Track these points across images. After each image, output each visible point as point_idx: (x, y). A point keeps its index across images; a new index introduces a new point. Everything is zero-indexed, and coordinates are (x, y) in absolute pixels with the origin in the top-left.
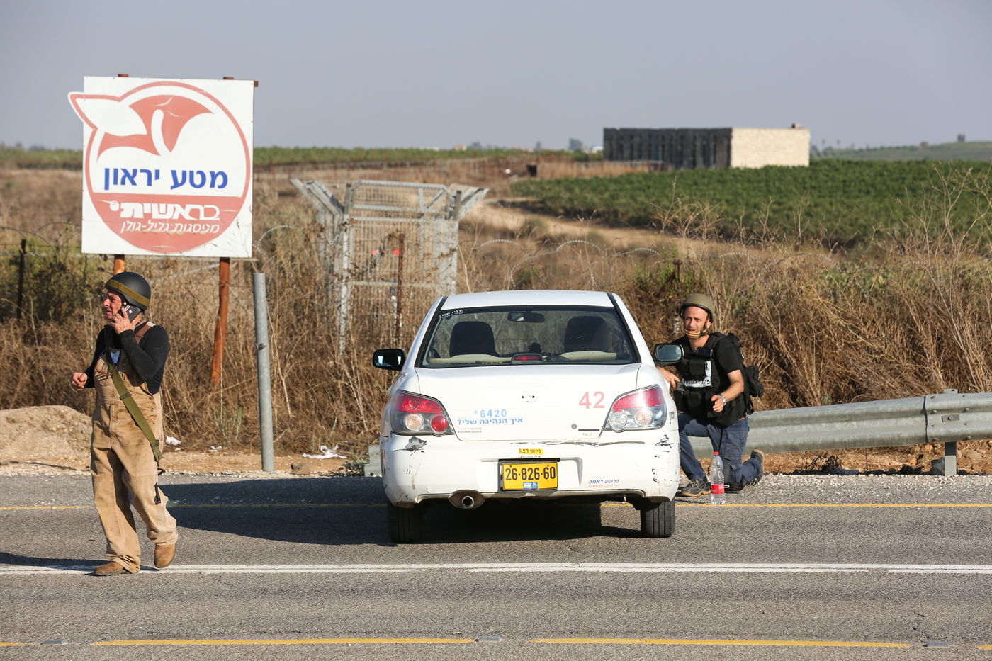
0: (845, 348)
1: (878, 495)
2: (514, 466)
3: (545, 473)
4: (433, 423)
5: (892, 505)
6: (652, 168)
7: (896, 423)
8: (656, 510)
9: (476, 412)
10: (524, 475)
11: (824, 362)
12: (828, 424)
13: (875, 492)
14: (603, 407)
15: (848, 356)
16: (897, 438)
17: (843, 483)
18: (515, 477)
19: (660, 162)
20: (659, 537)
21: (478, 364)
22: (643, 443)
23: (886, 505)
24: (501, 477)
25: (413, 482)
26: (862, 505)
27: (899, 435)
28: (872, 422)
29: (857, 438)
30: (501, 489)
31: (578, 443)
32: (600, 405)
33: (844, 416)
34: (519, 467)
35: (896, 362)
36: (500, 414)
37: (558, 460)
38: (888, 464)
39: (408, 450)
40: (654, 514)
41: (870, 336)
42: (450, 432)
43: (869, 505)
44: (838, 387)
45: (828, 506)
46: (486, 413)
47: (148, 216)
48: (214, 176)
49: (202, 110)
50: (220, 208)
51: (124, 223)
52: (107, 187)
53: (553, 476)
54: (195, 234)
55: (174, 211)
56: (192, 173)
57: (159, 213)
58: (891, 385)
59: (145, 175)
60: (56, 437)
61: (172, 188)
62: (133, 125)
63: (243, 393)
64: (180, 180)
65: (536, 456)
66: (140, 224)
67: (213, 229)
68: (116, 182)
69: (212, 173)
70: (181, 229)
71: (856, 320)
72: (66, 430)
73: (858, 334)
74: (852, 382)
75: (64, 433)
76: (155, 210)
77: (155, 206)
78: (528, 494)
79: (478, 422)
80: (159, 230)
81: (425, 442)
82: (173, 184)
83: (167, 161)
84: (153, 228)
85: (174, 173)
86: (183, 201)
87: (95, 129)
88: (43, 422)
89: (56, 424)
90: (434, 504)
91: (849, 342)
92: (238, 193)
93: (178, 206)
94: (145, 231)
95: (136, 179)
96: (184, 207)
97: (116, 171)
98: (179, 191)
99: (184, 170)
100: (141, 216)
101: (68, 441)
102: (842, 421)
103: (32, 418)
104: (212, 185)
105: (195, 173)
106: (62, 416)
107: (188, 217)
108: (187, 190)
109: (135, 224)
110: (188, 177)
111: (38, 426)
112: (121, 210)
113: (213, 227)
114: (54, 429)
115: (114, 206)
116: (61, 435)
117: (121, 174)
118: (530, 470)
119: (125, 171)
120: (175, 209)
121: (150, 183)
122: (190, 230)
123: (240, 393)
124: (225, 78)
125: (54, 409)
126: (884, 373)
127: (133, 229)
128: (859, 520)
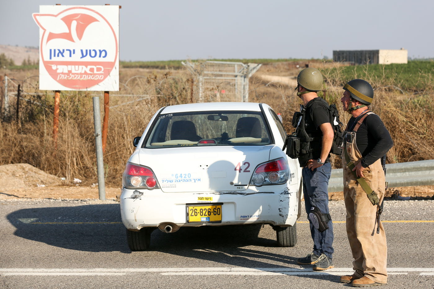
0: (406, 132)
1: (418, 214)
2: (196, 208)
3: (214, 211)
4: (148, 182)
5: (426, 222)
6: (350, 65)
7: (430, 173)
8: (284, 231)
9: (173, 175)
10: (202, 213)
11: (396, 139)
12: (394, 174)
13: (417, 212)
14: (249, 171)
15: (408, 136)
16: (430, 181)
17: (400, 206)
18: (196, 214)
19: (353, 62)
20: (287, 246)
21: (179, 146)
22: (273, 193)
23: (423, 221)
24: (187, 214)
25: (135, 217)
26: (409, 221)
27: (431, 179)
28: (417, 172)
29: (409, 181)
30: (188, 221)
31: (233, 194)
32: (247, 170)
33: (402, 169)
34: (198, 208)
35: (432, 139)
36: (187, 176)
37: (222, 204)
38: (427, 192)
39: (132, 198)
40: (283, 233)
41: (419, 126)
42: (157, 188)
43: (413, 221)
44: (403, 151)
45: (390, 222)
46: (179, 175)
47: (70, 72)
48: (101, 52)
49: (95, 20)
50: (104, 68)
51: (59, 76)
52: (51, 58)
53: (219, 213)
54: (92, 80)
55: (82, 69)
56: (90, 51)
57: (75, 70)
58: (429, 150)
59: (68, 52)
60: (18, 179)
61: (81, 58)
62: (63, 28)
63: (116, 156)
64: (85, 54)
65: (209, 201)
66: (66, 75)
67: (100, 77)
68: (55, 56)
69: (100, 51)
70: (86, 78)
71: (411, 118)
72: (24, 176)
73: (413, 125)
74: (410, 149)
75: (23, 177)
76: (73, 68)
77: (73, 67)
78: (204, 225)
79: (174, 181)
80: (75, 78)
81: (142, 193)
82: (81, 56)
83: (78, 45)
84: (72, 77)
85: (82, 51)
86: (86, 64)
87: (45, 30)
88: (13, 172)
89: (20, 172)
90: (148, 230)
91: (409, 129)
92: (112, 60)
93: (84, 67)
94: (68, 79)
95: (64, 54)
96: (87, 67)
97: (55, 50)
98: (84, 60)
99: (87, 49)
100: (67, 72)
101: (24, 181)
102: (400, 172)
103: (8, 170)
104: (100, 56)
105: (92, 51)
106: (24, 169)
107: (89, 72)
108: (88, 59)
109: (64, 75)
110: (88, 52)
111: (10, 174)
112: (57, 69)
113: (100, 76)
114: (18, 175)
115: (54, 67)
116: (21, 179)
117: (57, 52)
118: (205, 210)
119: (59, 50)
120: (82, 68)
121: (70, 56)
122: (89, 78)
123: (115, 156)
124: (106, 5)
125: (20, 166)
126: (426, 144)
127: (63, 78)
128: (406, 232)
